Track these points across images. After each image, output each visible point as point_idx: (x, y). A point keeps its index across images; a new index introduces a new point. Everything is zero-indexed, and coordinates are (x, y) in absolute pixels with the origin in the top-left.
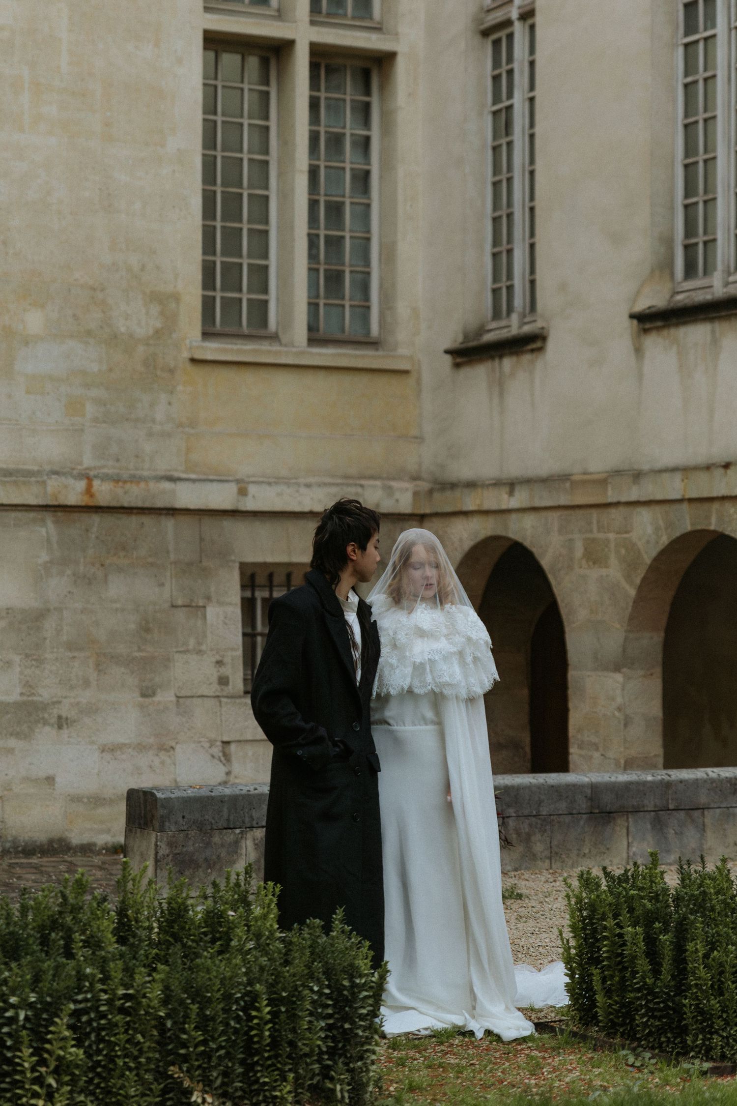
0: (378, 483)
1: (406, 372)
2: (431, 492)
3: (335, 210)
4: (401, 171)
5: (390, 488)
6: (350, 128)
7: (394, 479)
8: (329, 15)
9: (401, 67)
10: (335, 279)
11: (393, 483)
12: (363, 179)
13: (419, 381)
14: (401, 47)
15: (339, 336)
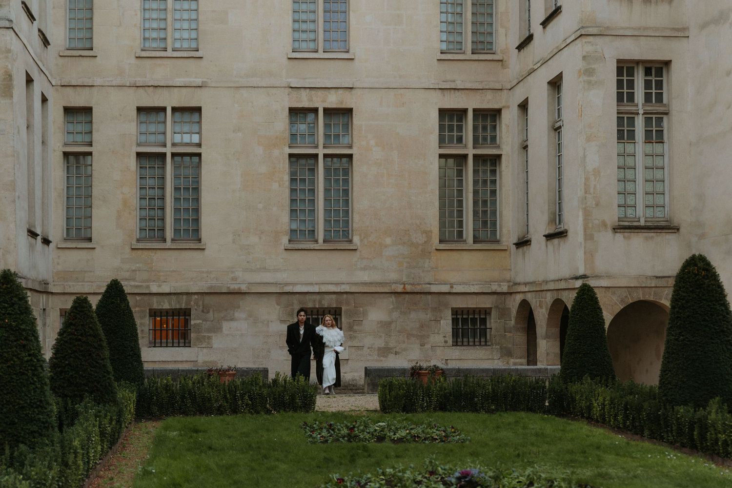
0: (497, 283)
1: (506, 250)
2: (512, 286)
3: (485, 202)
4: (504, 189)
5: (500, 284)
6: (489, 178)
7: (502, 282)
8: (482, 144)
9: (503, 158)
10: (485, 223)
11: (502, 283)
12: (494, 193)
13: (510, 252)
14: (503, 152)
15: (487, 240)
